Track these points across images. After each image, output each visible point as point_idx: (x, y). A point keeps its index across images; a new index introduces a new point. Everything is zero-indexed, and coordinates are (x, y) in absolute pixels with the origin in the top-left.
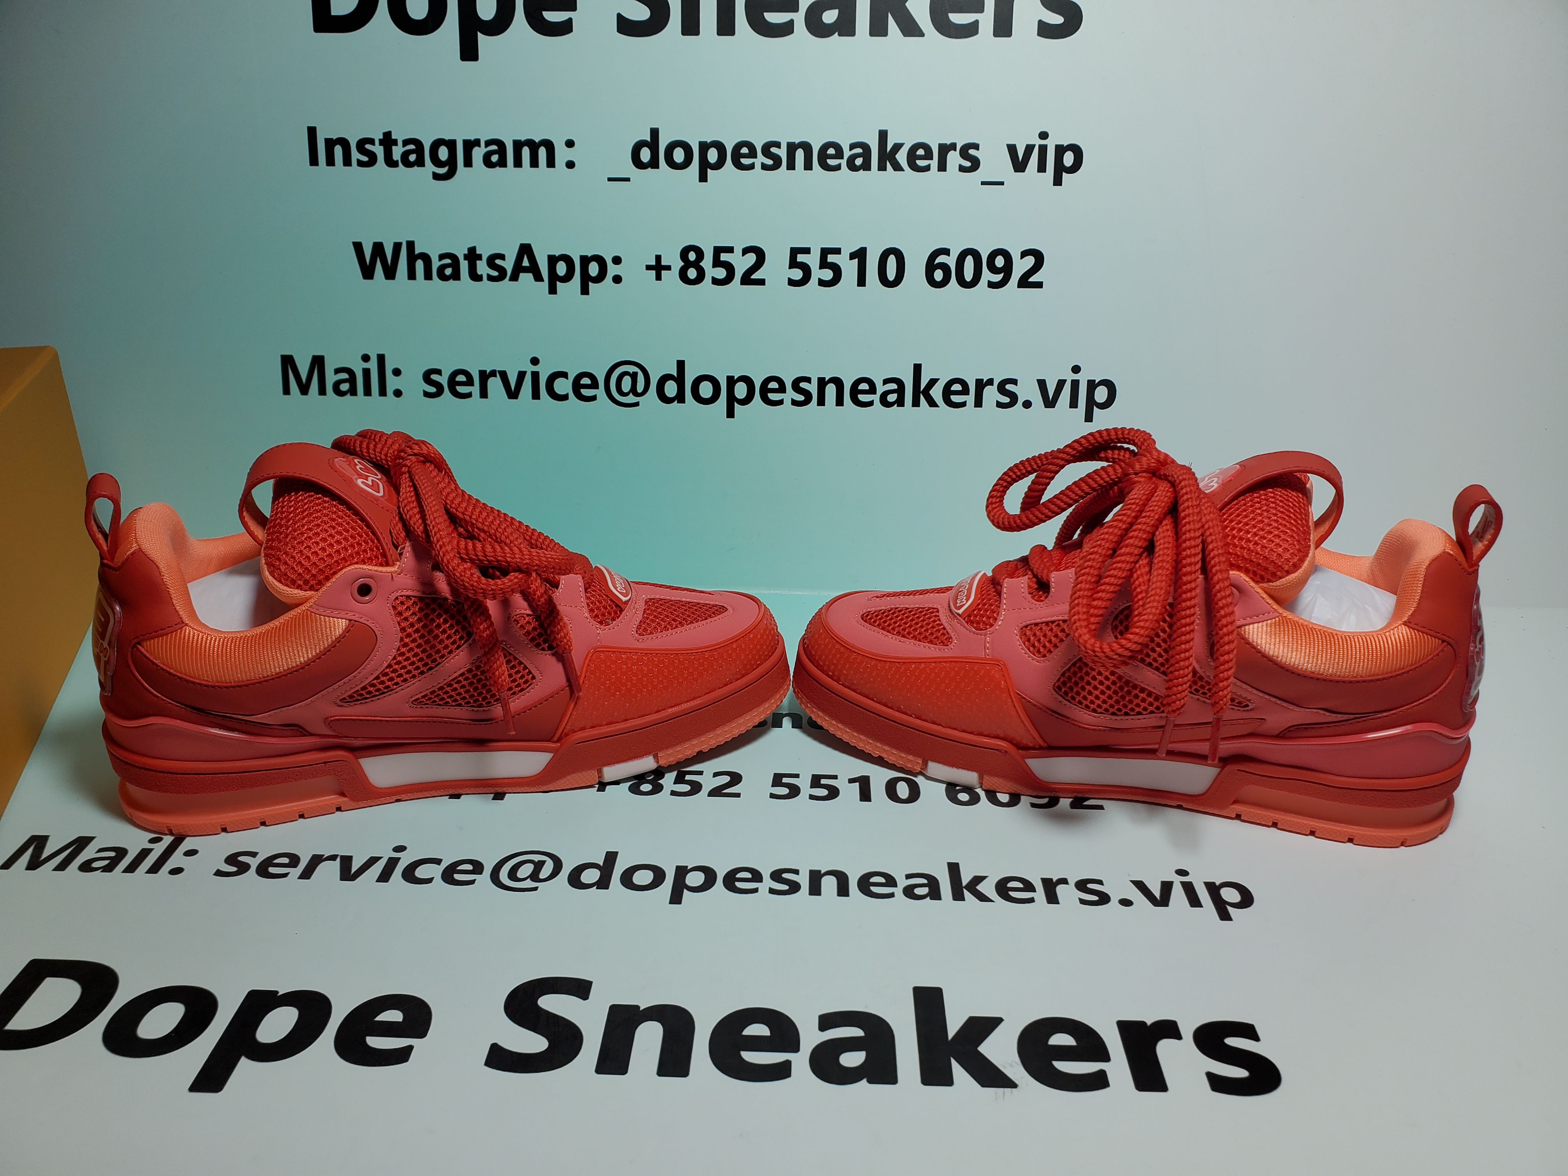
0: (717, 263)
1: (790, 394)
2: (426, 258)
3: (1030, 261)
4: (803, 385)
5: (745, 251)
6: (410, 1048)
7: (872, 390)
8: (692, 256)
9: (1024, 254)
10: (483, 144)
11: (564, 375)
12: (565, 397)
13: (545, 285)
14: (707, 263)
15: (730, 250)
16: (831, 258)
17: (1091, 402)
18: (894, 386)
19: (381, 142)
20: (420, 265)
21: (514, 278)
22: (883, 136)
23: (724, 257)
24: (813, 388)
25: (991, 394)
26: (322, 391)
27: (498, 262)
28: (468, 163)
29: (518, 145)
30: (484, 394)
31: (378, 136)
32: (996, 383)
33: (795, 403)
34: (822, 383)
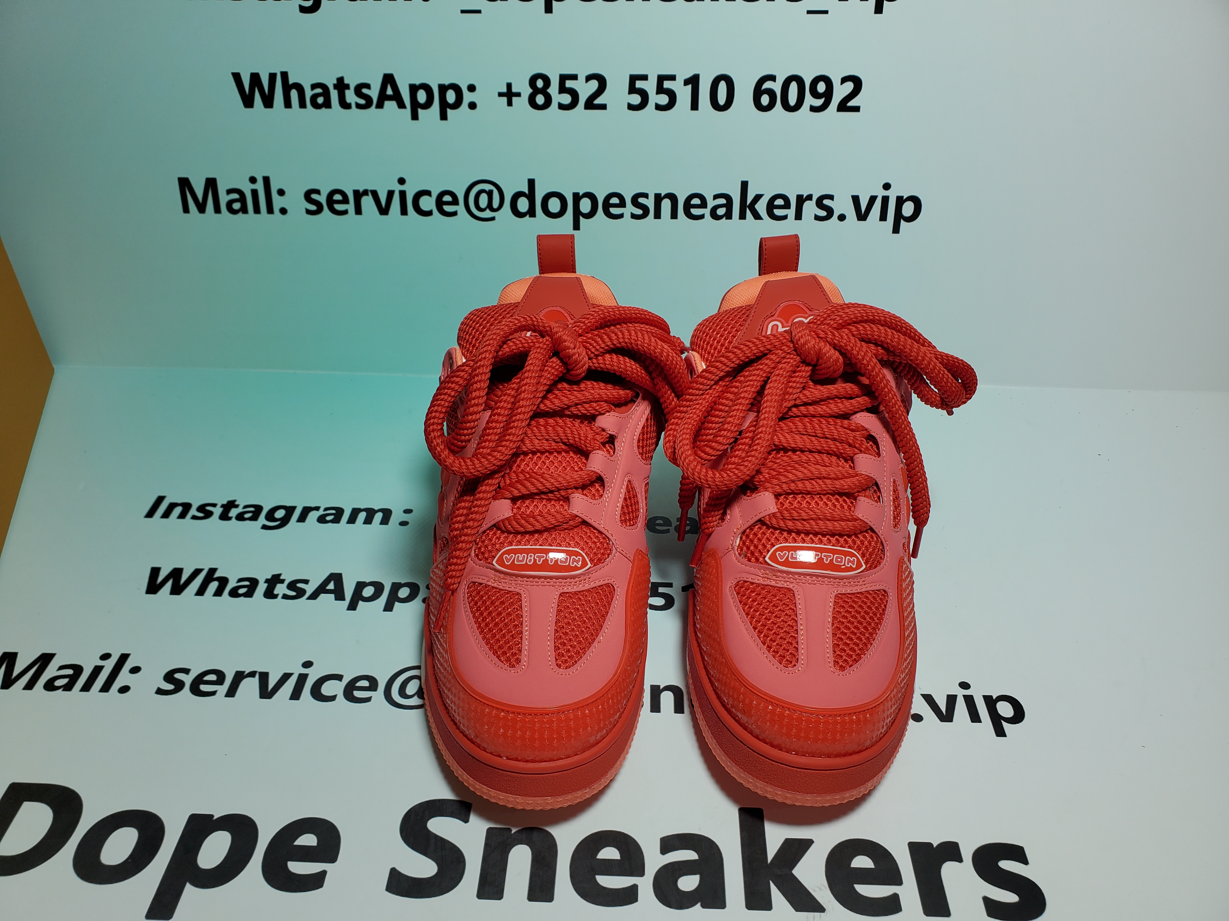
0: (563, 89)
1: (630, 209)
2: (299, 88)
3: (849, 86)
4: (641, 200)
5: (589, 78)
6: (324, 873)
7: (704, 205)
8: (540, 83)
9: (844, 80)
11: (428, 193)
12: (429, 213)
13: (408, 111)
14: (553, 90)
15: (574, 77)
16: (667, 84)
17: (899, 216)
18: (723, 201)
20: (294, 94)
21: (380, 105)
23: (569, 84)
24: (650, 203)
25: (810, 208)
26: (217, 210)
27: (365, 91)
30: (358, 211)
32: (815, 198)
33: (634, 216)
34: (658, 199)
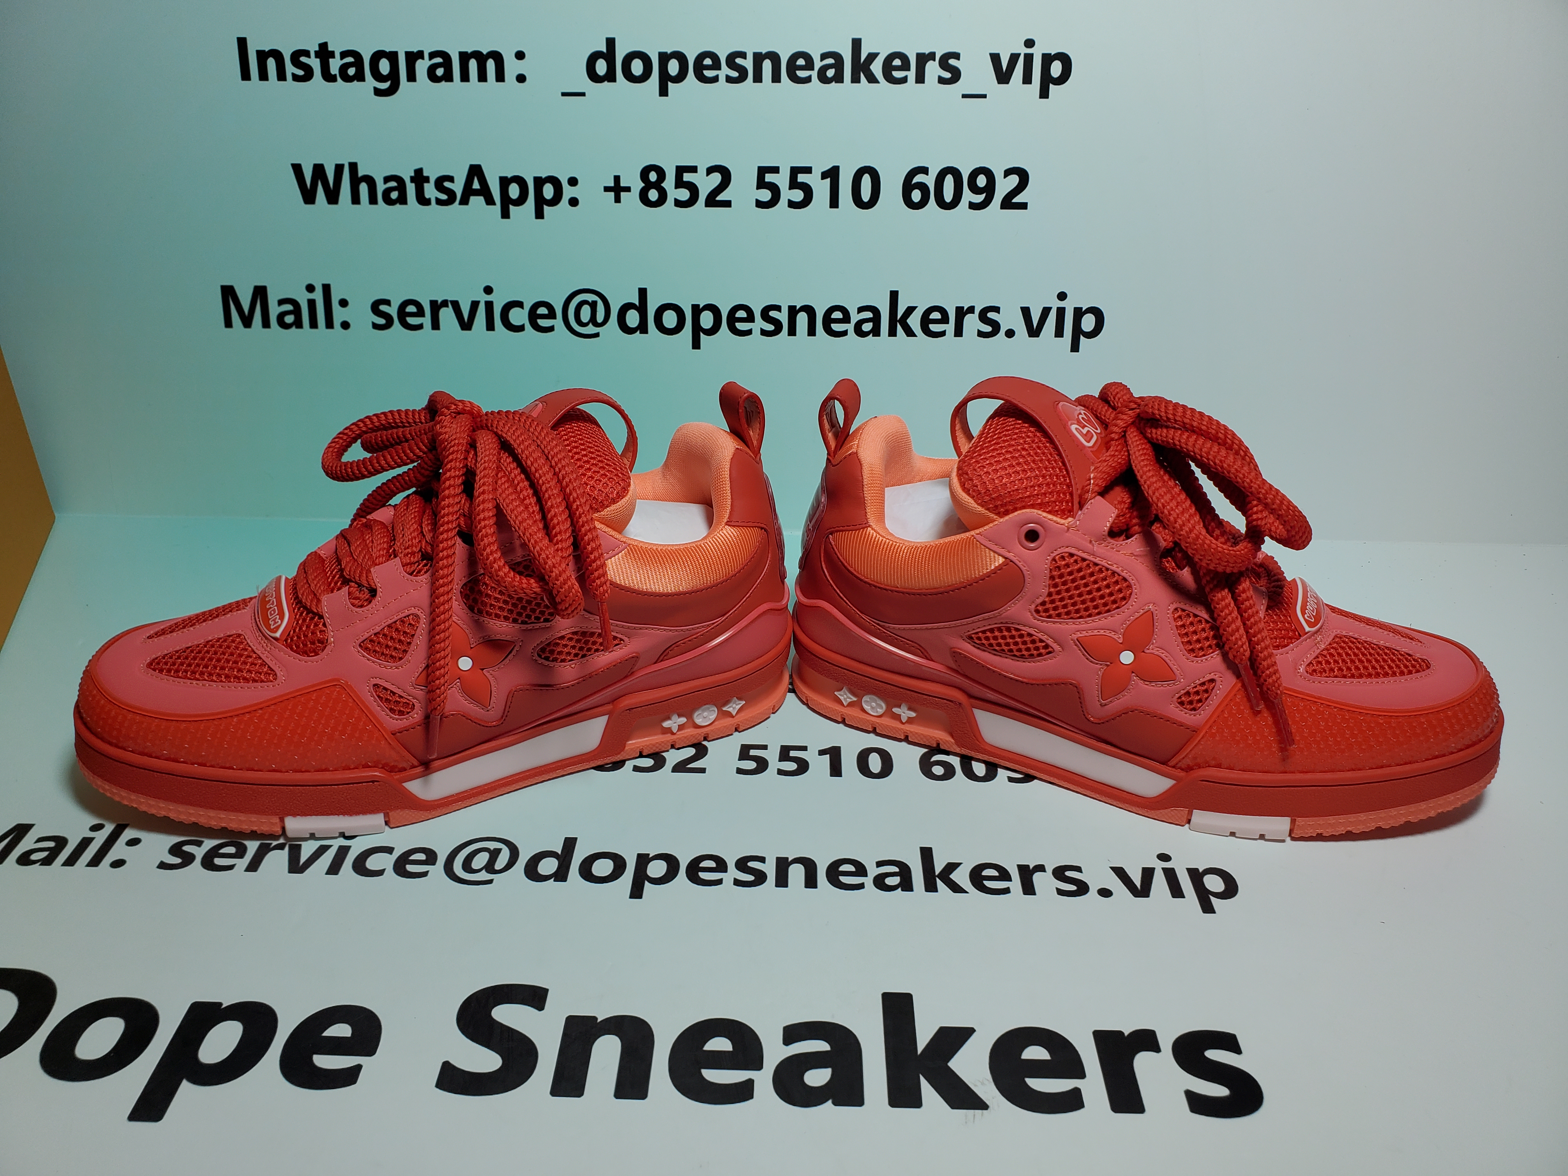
0: (680, 183)
1: (759, 324)
2: (370, 181)
3: (1014, 180)
4: (773, 314)
5: (710, 171)
6: (359, 1068)
7: (846, 319)
8: (653, 176)
9: (1008, 173)
10: (426, 56)
11: (520, 304)
12: (521, 328)
13: (497, 208)
14: (669, 184)
15: (693, 169)
16: (801, 178)
17: (1077, 331)
18: (869, 315)
19: (317, 55)
20: (364, 188)
21: (465, 201)
22: (857, 44)
23: (687, 177)
24: (783, 317)
25: (972, 323)
26: (266, 324)
27: (447, 184)
28: (412, 77)
29: (465, 57)
30: (436, 325)
31: (313, 48)
32: (977, 311)
33: (764, 333)
34: (793, 312)
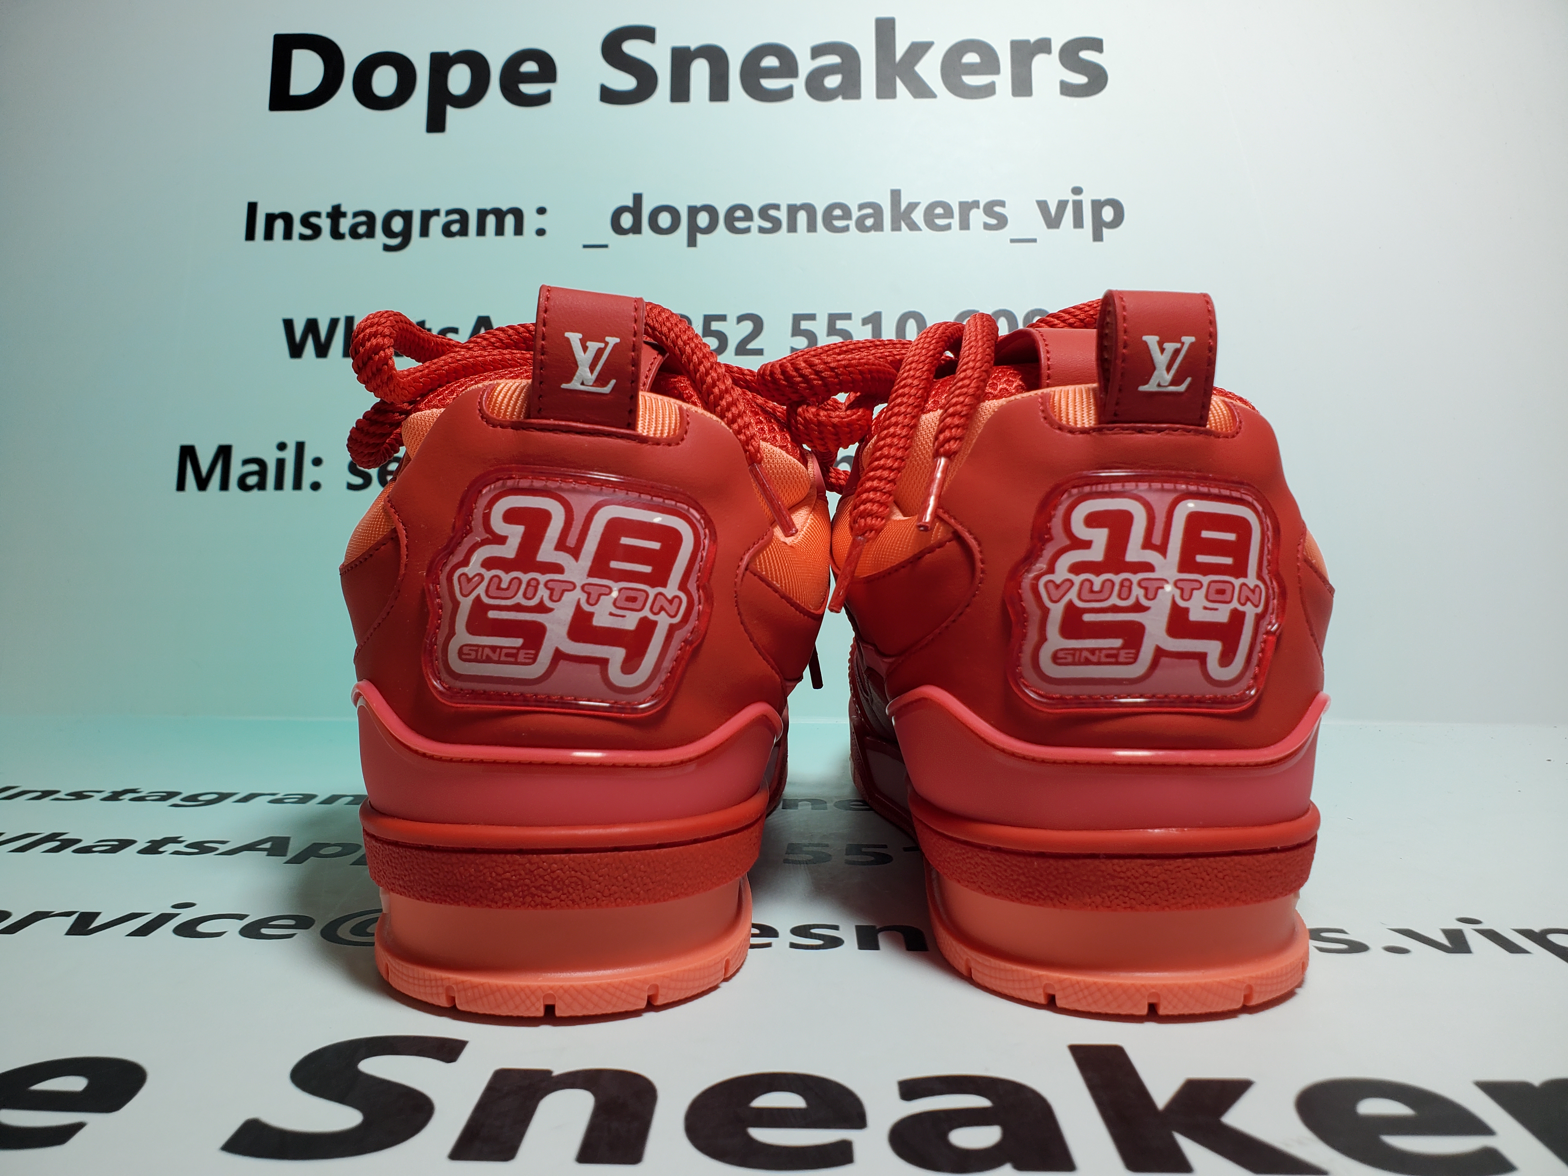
5: (741, 319)
10: (443, 213)
15: (722, 318)
16: (840, 324)
19: (329, 215)
22: (896, 195)
23: (716, 326)
26: (224, 486)
28: (424, 232)
29: (482, 214)
31: (326, 209)
